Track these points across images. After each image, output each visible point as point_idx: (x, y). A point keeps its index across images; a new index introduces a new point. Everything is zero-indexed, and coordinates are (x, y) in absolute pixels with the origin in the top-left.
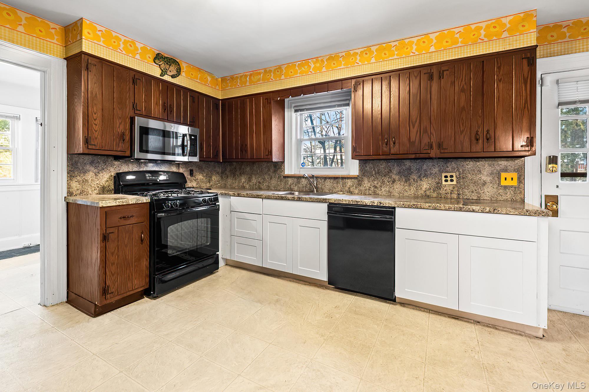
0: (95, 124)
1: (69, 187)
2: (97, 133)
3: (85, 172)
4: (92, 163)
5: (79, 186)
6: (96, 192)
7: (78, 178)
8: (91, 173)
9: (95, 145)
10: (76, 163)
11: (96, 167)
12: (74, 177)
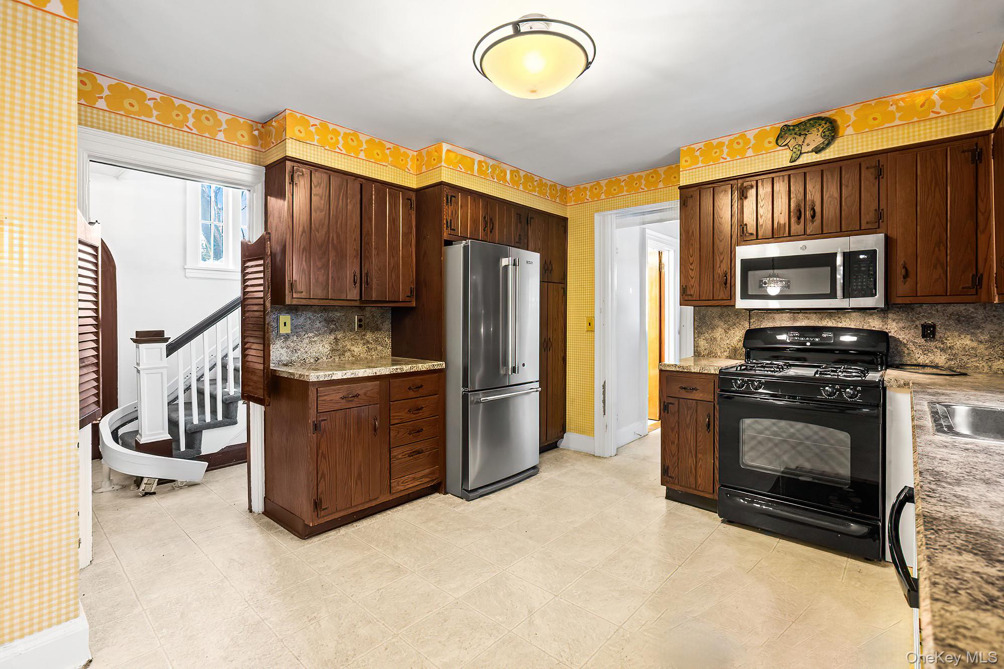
0: (691, 269)
1: (696, 346)
2: (693, 280)
3: (713, 329)
4: (721, 316)
5: (707, 345)
6: (725, 354)
7: (706, 335)
8: (720, 329)
9: (691, 295)
10: (704, 316)
11: (726, 322)
12: (701, 334)
